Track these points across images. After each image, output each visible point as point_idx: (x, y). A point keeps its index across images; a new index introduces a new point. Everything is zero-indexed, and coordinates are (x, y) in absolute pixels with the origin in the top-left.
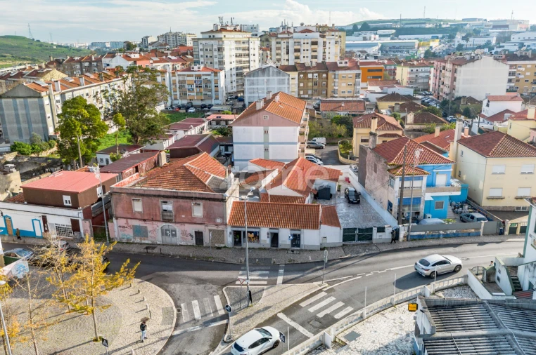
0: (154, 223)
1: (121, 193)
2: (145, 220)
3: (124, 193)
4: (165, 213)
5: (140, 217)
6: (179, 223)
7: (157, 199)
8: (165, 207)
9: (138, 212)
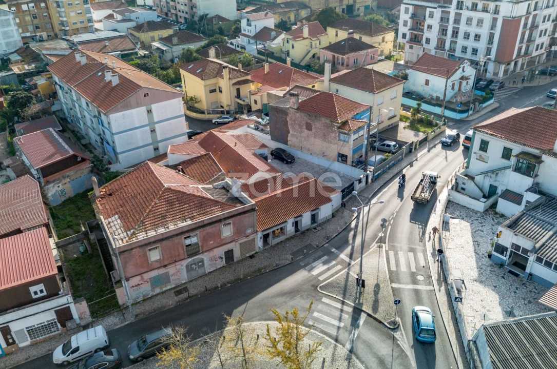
0: (177, 263)
1: (132, 249)
2: (165, 266)
3: (136, 248)
4: (190, 248)
5: (159, 266)
6: (206, 251)
7: (179, 237)
8: (188, 242)
9: (156, 261)
